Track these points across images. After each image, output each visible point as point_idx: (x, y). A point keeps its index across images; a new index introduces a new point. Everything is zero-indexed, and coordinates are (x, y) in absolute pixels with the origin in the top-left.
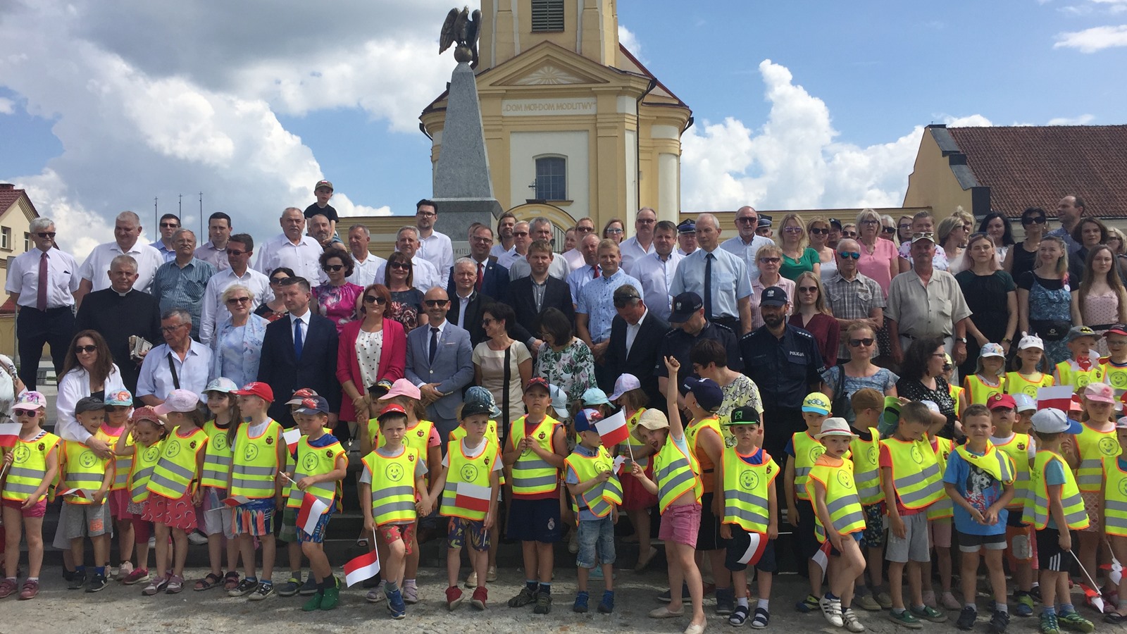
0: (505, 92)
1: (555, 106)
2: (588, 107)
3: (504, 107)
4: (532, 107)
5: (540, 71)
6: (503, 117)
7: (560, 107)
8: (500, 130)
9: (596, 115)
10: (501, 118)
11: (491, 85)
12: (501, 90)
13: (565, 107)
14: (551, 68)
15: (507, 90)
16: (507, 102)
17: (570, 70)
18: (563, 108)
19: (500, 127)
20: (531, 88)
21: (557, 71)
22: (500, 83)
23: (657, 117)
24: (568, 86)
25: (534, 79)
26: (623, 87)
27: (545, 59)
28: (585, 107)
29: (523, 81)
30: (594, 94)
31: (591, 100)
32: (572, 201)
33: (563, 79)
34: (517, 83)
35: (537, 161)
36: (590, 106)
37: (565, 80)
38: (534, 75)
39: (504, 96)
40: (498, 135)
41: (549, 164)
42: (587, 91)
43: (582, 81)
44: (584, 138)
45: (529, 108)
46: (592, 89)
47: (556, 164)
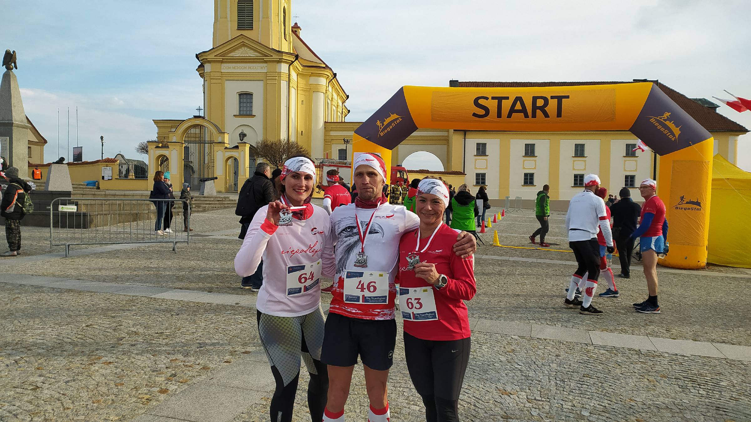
0: (222, 60)
1: (247, 68)
3: (222, 67)
4: (236, 68)
5: (240, 49)
6: (221, 72)
7: (250, 68)
8: (220, 79)
9: (267, 73)
10: (220, 73)
11: (215, 56)
12: (220, 58)
14: (246, 48)
15: (223, 59)
16: (223, 65)
17: (255, 50)
18: (251, 69)
19: (220, 77)
20: (235, 58)
21: (249, 50)
22: (220, 55)
23: (312, 73)
24: (254, 58)
25: (237, 54)
26: (280, 59)
27: (242, 43)
28: (261, 68)
30: (266, 62)
31: (265, 65)
32: (255, 115)
33: (251, 54)
34: (229, 55)
35: (240, 95)
36: (264, 68)
37: (253, 54)
38: (237, 51)
39: (222, 62)
40: (219, 81)
41: (245, 96)
42: (263, 60)
43: (260, 55)
44: (261, 84)
45: (234, 68)
46: (265, 60)
47: (249, 97)
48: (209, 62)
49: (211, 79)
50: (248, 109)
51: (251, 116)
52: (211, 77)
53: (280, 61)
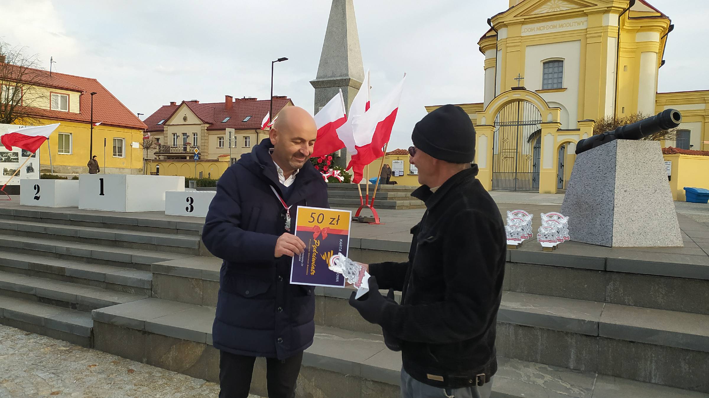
0: (523, 20)
1: (558, 26)
2: (582, 24)
3: (523, 31)
4: (542, 28)
5: (549, 3)
6: (521, 37)
7: (561, 26)
8: (519, 46)
9: (587, 29)
10: (520, 38)
11: (514, 17)
12: (521, 19)
13: (564, 25)
16: (525, 27)
18: (563, 27)
19: (520, 44)
20: (540, 15)
22: (521, 15)
23: (641, 27)
24: (569, 11)
25: (544, 9)
26: (607, 7)
28: (579, 24)
29: (536, 12)
30: (586, 15)
31: (583, 19)
32: (566, 89)
33: (565, 7)
34: (532, 14)
35: (544, 63)
36: (583, 23)
37: (567, 7)
38: (544, 6)
39: (523, 23)
40: (518, 49)
41: (551, 65)
42: (581, 13)
43: (577, 7)
44: (577, 45)
45: (539, 29)
46: (585, 11)
47: (556, 64)
48: (506, 26)
49: (507, 47)
50: (555, 81)
51: (560, 89)
52: (507, 45)
53: (607, 11)
